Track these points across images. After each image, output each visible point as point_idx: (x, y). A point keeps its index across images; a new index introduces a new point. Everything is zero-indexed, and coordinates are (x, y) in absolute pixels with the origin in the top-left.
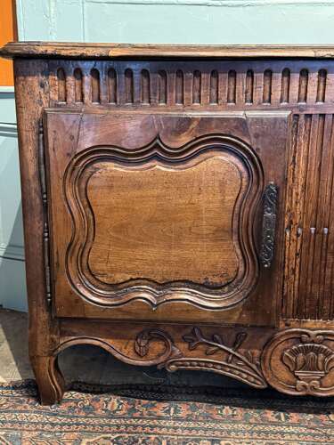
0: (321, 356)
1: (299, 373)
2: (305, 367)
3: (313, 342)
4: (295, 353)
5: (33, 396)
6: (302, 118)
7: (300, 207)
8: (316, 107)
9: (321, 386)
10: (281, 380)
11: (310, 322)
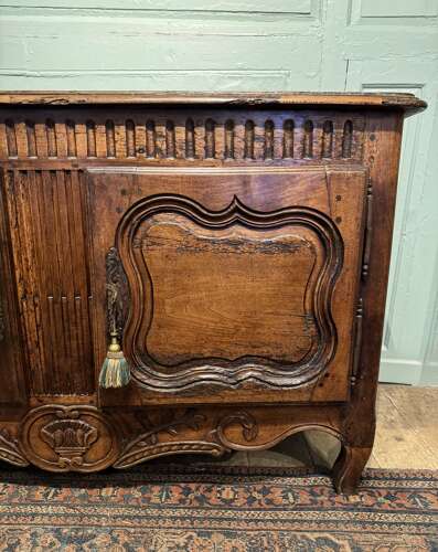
0: (79, 431)
1: (61, 450)
2: (63, 443)
3: (68, 418)
4: (51, 430)
6: (17, 174)
7: (32, 275)
8: (31, 162)
9: (84, 461)
10: (43, 457)
11: (63, 397)
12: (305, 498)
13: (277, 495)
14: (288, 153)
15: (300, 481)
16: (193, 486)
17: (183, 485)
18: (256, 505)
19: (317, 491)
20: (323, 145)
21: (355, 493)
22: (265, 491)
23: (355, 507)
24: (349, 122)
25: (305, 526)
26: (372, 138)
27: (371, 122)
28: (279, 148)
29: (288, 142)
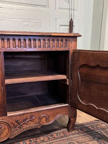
12: (62, 135)
13: (55, 135)
14: (53, 46)
15: (59, 131)
16: (32, 139)
17: (29, 140)
18: (50, 139)
19: (64, 132)
20: (61, 45)
21: (73, 131)
22: (52, 136)
23: (74, 134)
24: (66, 40)
25: (65, 141)
26: (71, 43)
27: (71, 40)
28: (51, 45)
29: (53, 44)
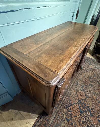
5: (46, 116)
